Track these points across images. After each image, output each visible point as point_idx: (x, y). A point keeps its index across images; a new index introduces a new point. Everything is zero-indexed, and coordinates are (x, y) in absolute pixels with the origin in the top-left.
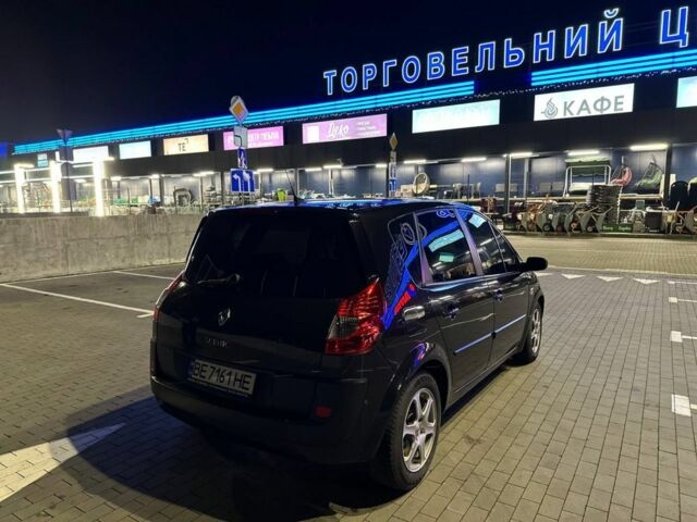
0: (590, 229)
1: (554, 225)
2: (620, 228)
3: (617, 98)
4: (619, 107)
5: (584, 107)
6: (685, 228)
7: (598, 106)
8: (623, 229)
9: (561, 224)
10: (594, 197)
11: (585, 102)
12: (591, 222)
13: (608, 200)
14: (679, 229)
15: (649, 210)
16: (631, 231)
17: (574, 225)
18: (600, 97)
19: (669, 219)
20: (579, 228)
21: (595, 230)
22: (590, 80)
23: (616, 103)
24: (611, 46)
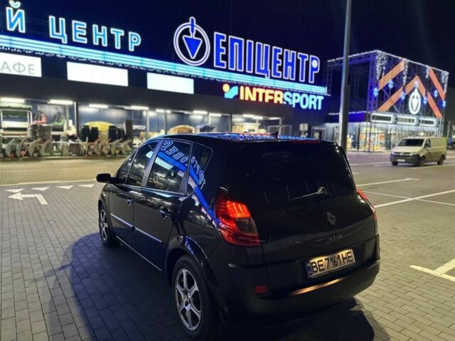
0: (35, 155)
1: (8, 153)
2: (55, 154)
3: (29, 65)
4: (31, 71)
5: (5, 66)
6: (94, 153)
7: (17, 67)
8: (57, 154)
9: (14, 152)
10: (34, 133)
11: (5, 63)
12: (36, 151)
13: (45, 135)
14: (90, 153)
15: (70, 142)
16: (62, 155)
17: (24, 153)
18: (17, 62)
19: (85, 147)
20: (27, 154)
21: (40, 155)
22: (7, 48)
23: (30, 69)
24: (17, 27)
